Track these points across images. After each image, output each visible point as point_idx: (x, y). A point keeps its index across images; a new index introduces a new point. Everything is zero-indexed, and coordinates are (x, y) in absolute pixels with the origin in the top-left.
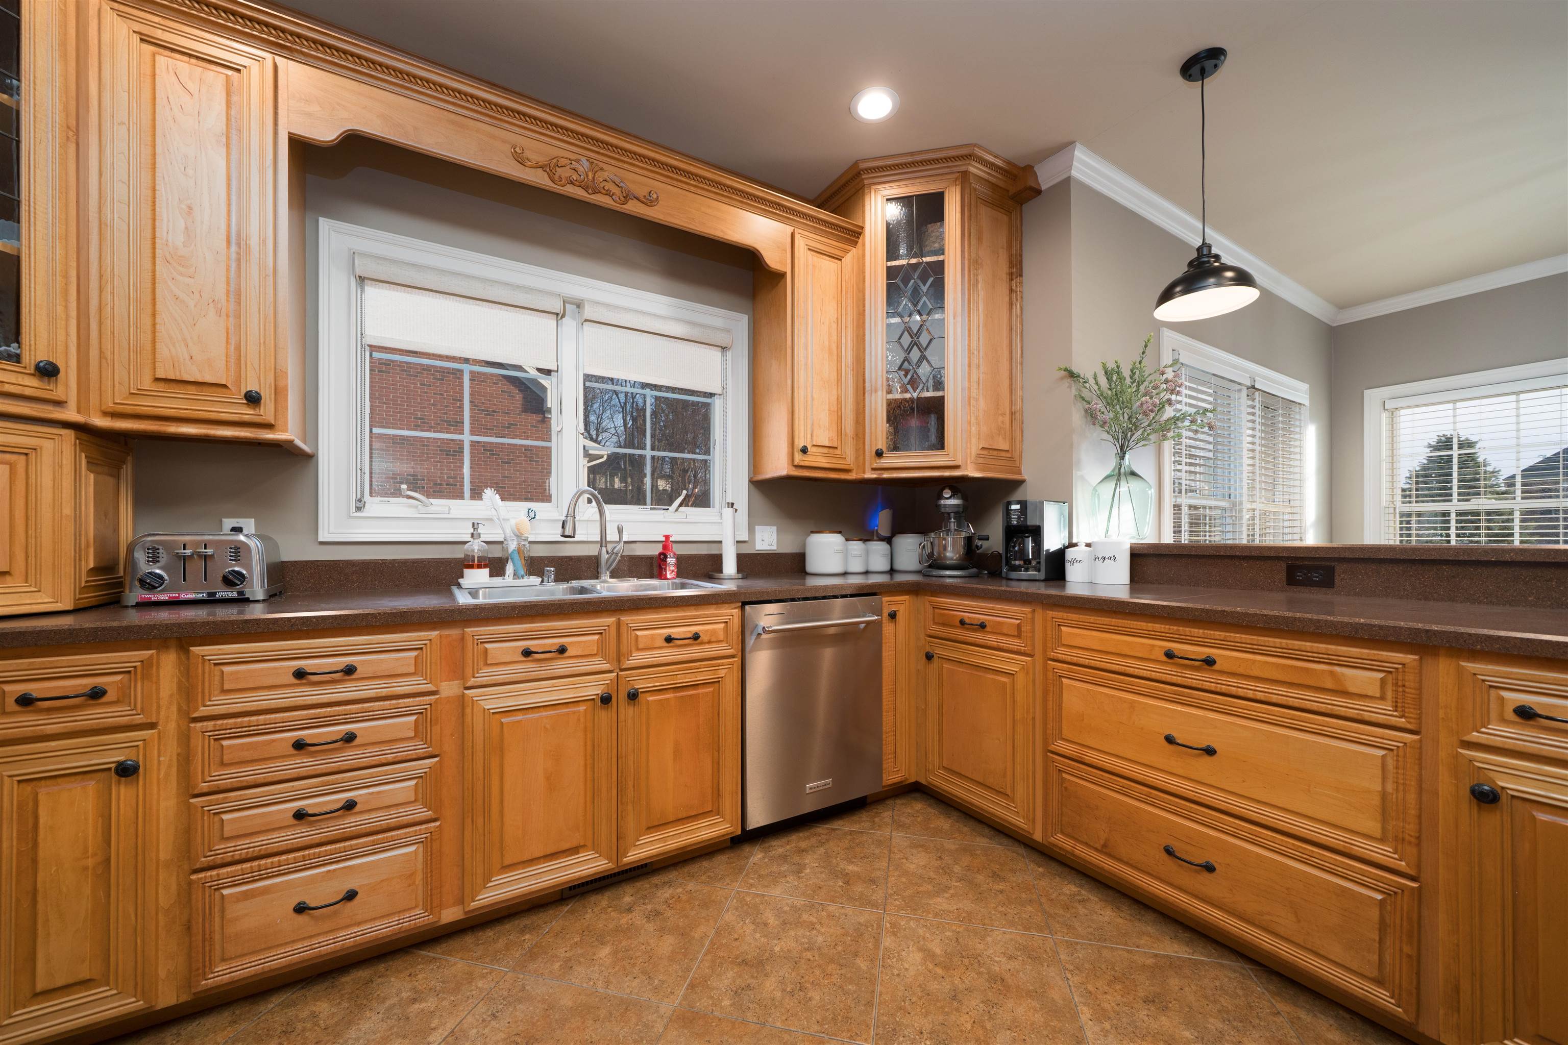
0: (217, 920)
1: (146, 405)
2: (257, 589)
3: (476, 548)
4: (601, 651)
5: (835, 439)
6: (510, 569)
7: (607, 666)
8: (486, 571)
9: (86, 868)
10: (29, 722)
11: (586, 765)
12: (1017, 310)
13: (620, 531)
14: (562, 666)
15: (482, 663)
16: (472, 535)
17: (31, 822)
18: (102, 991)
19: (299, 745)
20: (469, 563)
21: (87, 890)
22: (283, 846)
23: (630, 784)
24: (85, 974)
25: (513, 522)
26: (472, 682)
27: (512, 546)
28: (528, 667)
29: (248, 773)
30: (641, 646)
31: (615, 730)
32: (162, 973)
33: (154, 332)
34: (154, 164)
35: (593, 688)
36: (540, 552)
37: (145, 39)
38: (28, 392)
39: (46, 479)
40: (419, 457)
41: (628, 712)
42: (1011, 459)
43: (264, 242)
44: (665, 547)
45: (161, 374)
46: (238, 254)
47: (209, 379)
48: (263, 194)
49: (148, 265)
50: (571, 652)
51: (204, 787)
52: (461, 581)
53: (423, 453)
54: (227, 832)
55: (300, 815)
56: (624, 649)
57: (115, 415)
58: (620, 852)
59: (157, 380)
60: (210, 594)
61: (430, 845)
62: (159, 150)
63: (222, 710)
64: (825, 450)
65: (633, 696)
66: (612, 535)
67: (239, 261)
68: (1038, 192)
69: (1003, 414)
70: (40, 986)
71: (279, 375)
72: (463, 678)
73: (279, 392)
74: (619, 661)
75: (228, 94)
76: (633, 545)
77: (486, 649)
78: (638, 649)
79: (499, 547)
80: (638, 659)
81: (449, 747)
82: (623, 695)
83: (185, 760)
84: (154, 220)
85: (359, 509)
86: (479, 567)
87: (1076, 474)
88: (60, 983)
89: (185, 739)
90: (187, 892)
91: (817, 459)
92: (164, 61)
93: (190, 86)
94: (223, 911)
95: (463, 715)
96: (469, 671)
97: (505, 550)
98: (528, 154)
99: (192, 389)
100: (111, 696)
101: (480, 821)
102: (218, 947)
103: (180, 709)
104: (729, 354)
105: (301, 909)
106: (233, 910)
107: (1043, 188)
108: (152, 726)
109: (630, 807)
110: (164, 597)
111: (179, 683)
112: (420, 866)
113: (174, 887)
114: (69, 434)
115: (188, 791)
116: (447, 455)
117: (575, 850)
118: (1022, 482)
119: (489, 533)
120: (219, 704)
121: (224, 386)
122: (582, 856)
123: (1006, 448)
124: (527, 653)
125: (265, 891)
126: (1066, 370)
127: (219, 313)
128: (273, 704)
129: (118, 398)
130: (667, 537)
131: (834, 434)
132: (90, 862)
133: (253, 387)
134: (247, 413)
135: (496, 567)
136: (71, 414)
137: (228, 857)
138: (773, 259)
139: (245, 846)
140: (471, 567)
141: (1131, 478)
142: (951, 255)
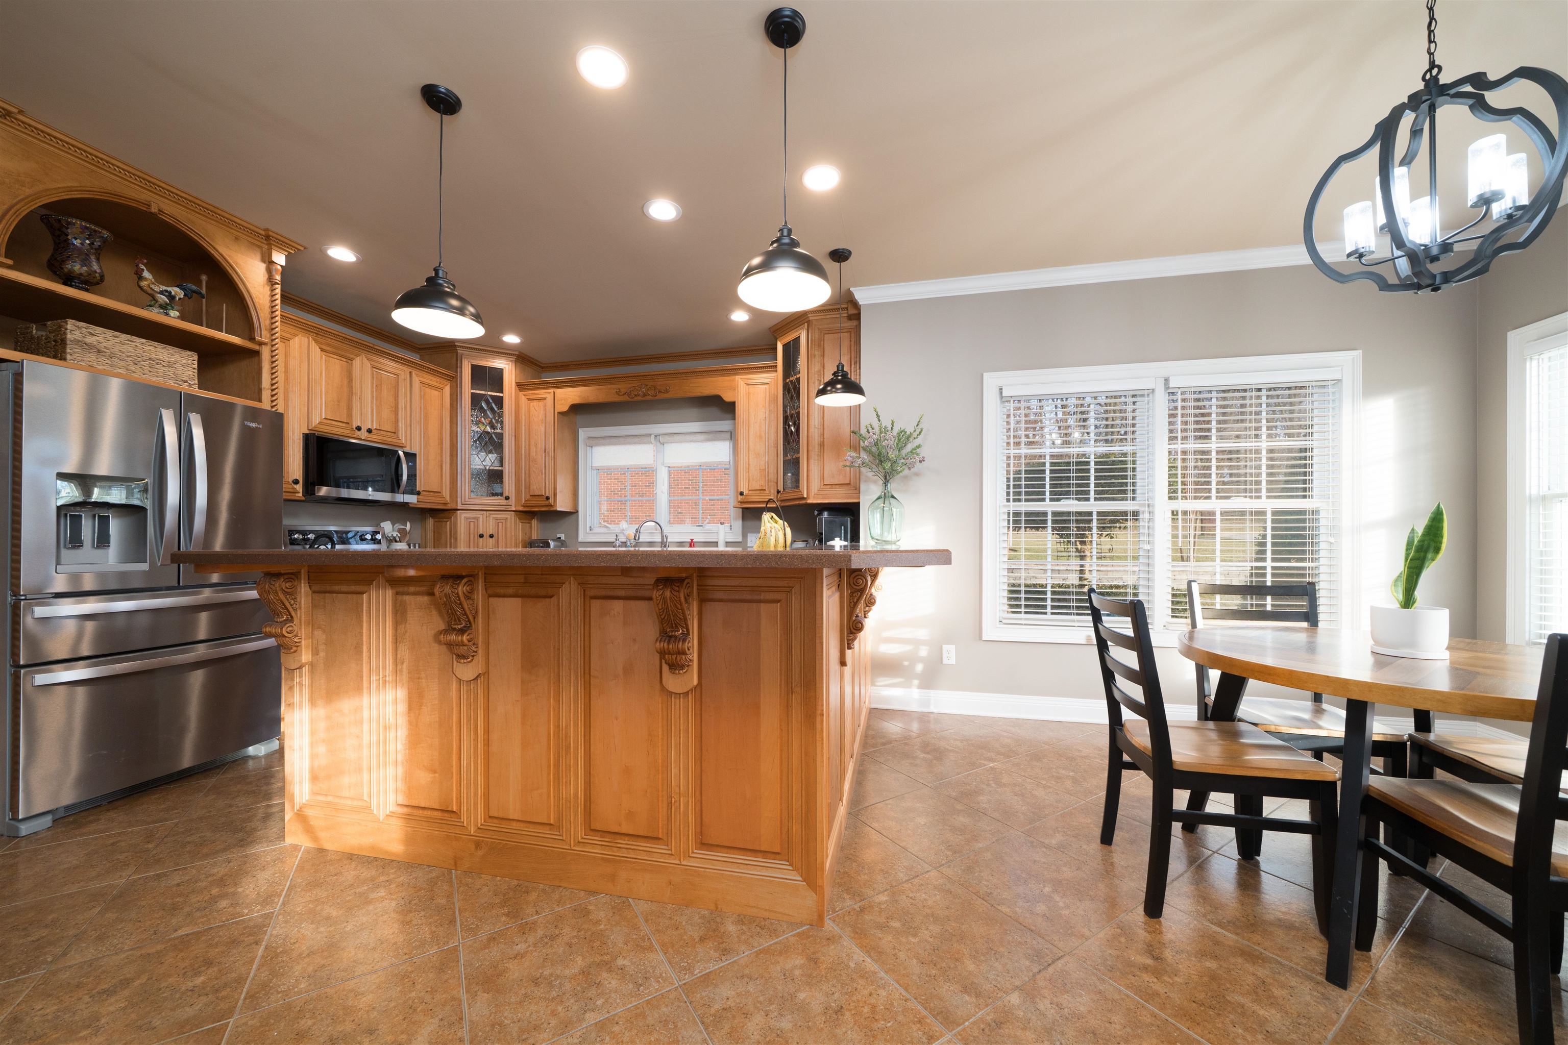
1: (528, 503)
33: (530, 482)
37: (529, 399)
39: (508, 526)
42: (853, 489)
45: (533, 495)
46: (545, 454)
47: (540, 495)
57: (523, 506)
59: (530, 496)
64: (758, 492)
73: (555, 495)
75: (545, 408)
84: (530, 450)
85: (590, 530)
91: (751, 497)
92: (533, 404)
93: (536, 408)
98: (622, 391)
99: (536, 498)
104: (725, 440)
114: (512, 512)
121: (543, 495)
123: (848, 482)
129: (524, 502)
130: (692, 540)
133: (548, 495)
134: (547, 502)
136: (512, 508)
138: (730, 396)
141: (892, 500)
142: (803, 372)
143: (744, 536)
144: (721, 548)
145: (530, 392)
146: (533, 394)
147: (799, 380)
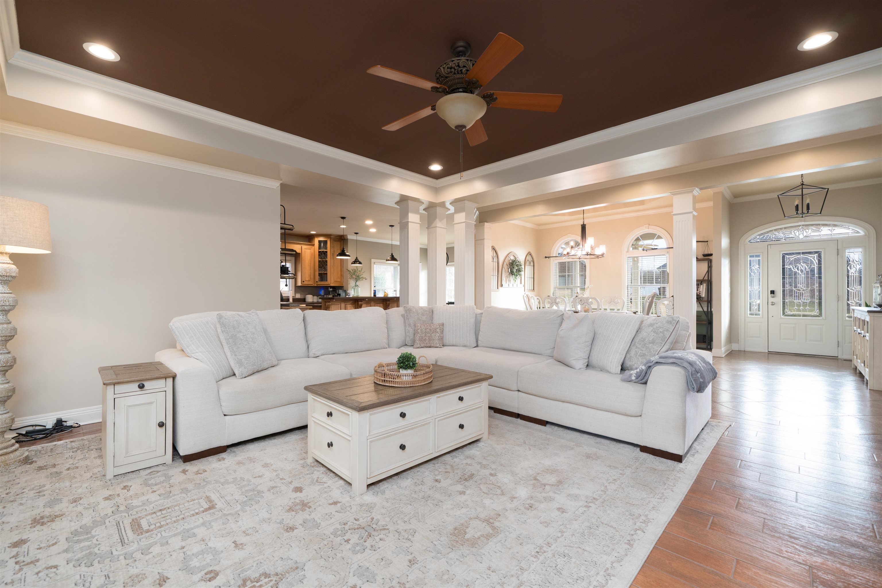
5: (310, 279)
42: (341, 283)
64: (308, 281)
69: (339, 277)
87: (349, 285)
91: (307, 283)
107: (346, 239)
118: (343, 286)
123: (340, 281)
126: (347, 272)
138: (298, 251)
141: (358, 286)
142: (328, 250)
147: (326, 252)
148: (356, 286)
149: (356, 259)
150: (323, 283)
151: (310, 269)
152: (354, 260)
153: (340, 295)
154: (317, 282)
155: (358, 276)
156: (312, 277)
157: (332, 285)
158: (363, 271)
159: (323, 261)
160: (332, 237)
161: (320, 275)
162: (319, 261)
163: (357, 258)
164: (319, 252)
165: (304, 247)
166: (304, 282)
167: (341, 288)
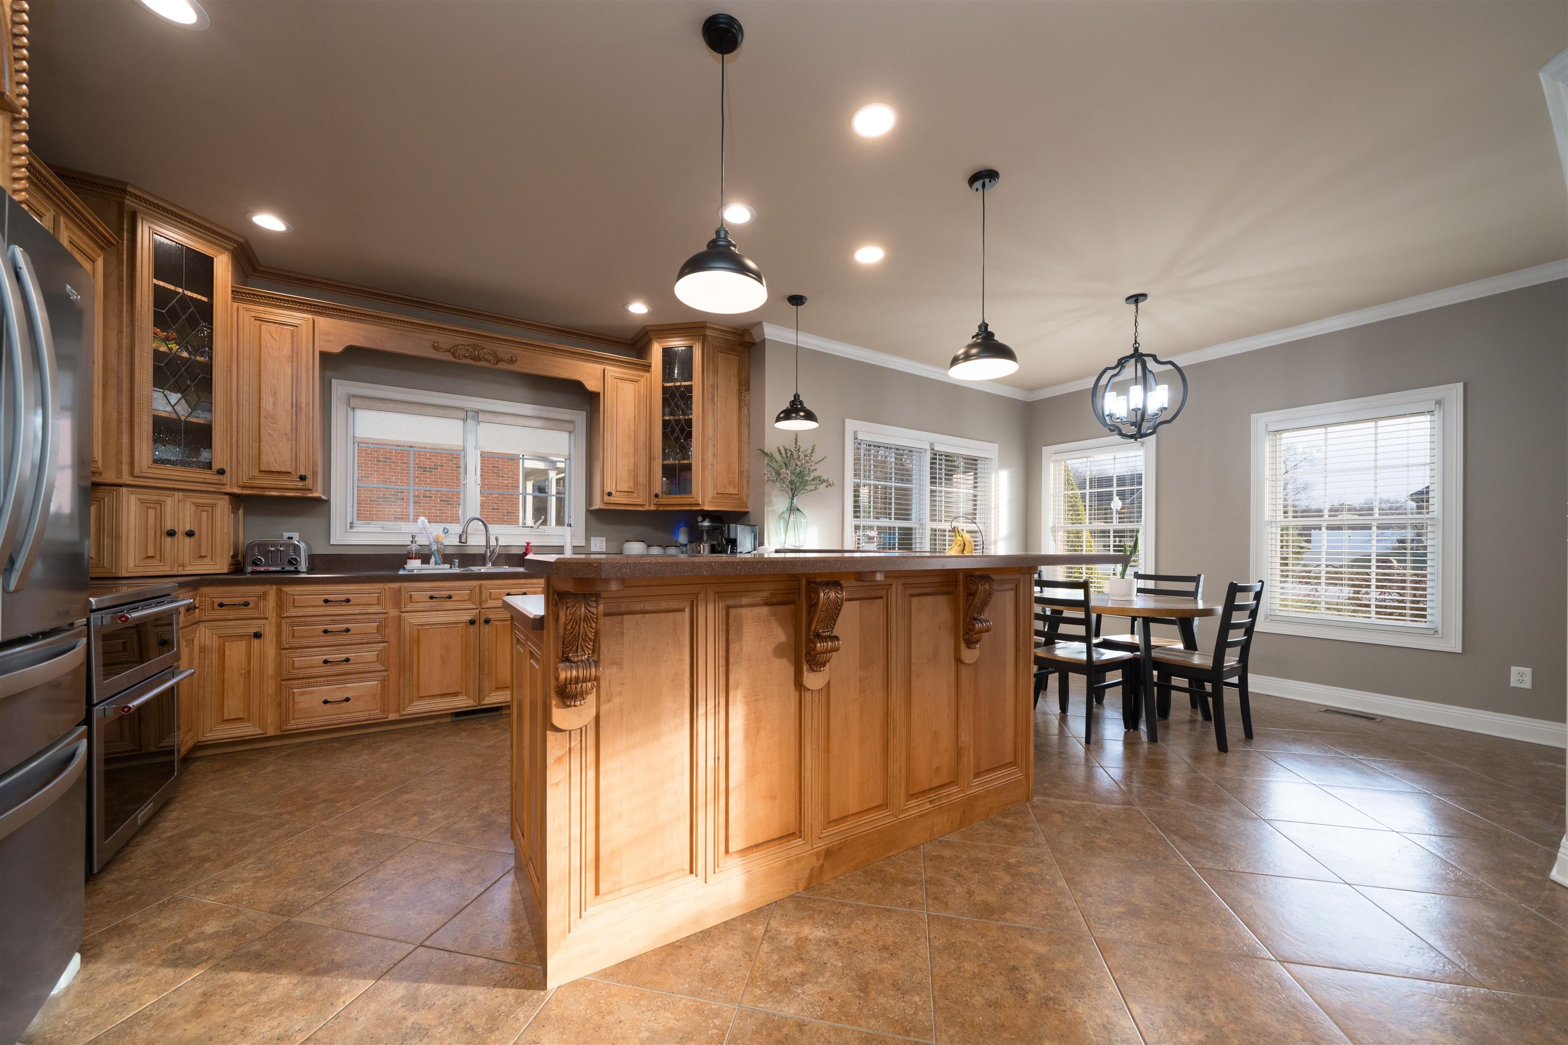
0: (291, 702)
1: (256, 482)
2: (303, 566)
3: (414, 548)
4: (470, 599)
5: (633, 487)
6: (433, 560)
7: (473, 606)
8: (419, 561)
9: (242, 674)
10: (223, 613)
11: (462, 654)
12: (745, 411)
13: (497, 540)
14: (449, 605)
15: (409, 601)
16: (412, 542)
17: (222, 653)
18: (248, 724)
19: (326, 632)
20: (409, 556)
21: (242, 682)
22: (318, 674)
23: (486, 665)
24: (241, 716)
25: (434, 534)
26: (404, 610)
27: (434, 548)
28: (433, 603)
29: (305, 642)
30: (493, 597)
31: (478, 638)
32: (269, 722)
33: (260, 450)
34: (260, 374)
35: (466, 617)
36: (449, 551)
37: (257, 319)
38: (214, 481)
39: (219, 517)
40: (399, 473)
41: (486, 629)
42: (741, 499)
43: (308, 404)
44: (527, 549)
45: (262, 469)
46: (296, 411)
47: (283, 470)
48: (308, 383)
49: (256, 419)
50: (454, 598)
51: (287, 646)
52: (406, 566)
53: (403, 470)
54: (296, 665)
55: (326, 662)
56: (483, 599)
57: (243, 487)
58: (480, 699)
59: (261, 471)
60: (282, 568)
61: (383, 681)
62: (262, 368)
63: (294, 614)
64: (626, 494)
65: (487, 621)
66: (493, 542)
67: (296, 414)
68: (755, 344)
69: (733, 473)
70: (226, 717)
71: (314, 465)
72: (400, 608)
73: (315, 474)
74: (480, 604)
75: (292, 338)
76: (509, 548)
77: (411, 595)
78: (491, 599)
79: (427, 548)
80: (491, 603)
81: (393, 639)
82: (482, 620)
83: (279, 635)
84: (260, 399)
85: (351, 527)
86: (416, 558)
87: (767, 509)
88: (232, 718)
89: (279, 626)
90: (279, 690)
91: (618, 498)
92: (265, 327)
93: (277, 337)
94: (293, 699)
95: (400, 624)
96: (403, 605)
97: (430, 550)
98: (441, 345)
99: (275, 475)
100: (251, 606)
101: (408, 675)
102: (291, 713)
103: (277, 614)
104: (573, 435)
105: (326, 702)
106: (299, 699)
107: (757, 341)
108: (266, 618)
109: (486, 677)
110: (262, 569)
111: (277, 602)
112: (379, 692)
113: (274, 687)
114: (227, 497)
115: (280, 648)
116: (424, 471)
117: (456, 694)
118: (747, 513)
119: (422, 540)
120: (293, 612)
121: (290, 473)
122: (460, 698)
123: (736, 493)
124: (432, 597)
125: (311, 693)
126: (760, 450)
127: (288, 439)
128: (315, 613)
129: (244, 480)
130: (528, 543)
131: (632, 484)
132: (243, 671)
133: (303, 473)
134: (300, 484)
135: (425, 559)
136: (228, 489)
137: (296, 677)
138: (592, 385)
139: (303, 673)
140: (411, 558)
141: (797, 512)
142: (696, 382)
143: (588, 539)
144: (568, 554)
145: (262, 308)
146: (265, 312)
147: (689, 389)
148: (793, 509)
149: (793, 403)
150: (677, 501)
151: (635, 453)
152: (786, 405)
153: (733, 542)
154: (657, 496)
155: (801, 475)
156: (642, 479)
157: (707, 508)
158: (815, 458)
159: (678, 422)
160: (709, 333)
161: (668, 471)
162: (665, 424)
163: (797, 396)
164: (665, 390)
165: (613, 371)
166: (610, 494)
167: (740, 517)
